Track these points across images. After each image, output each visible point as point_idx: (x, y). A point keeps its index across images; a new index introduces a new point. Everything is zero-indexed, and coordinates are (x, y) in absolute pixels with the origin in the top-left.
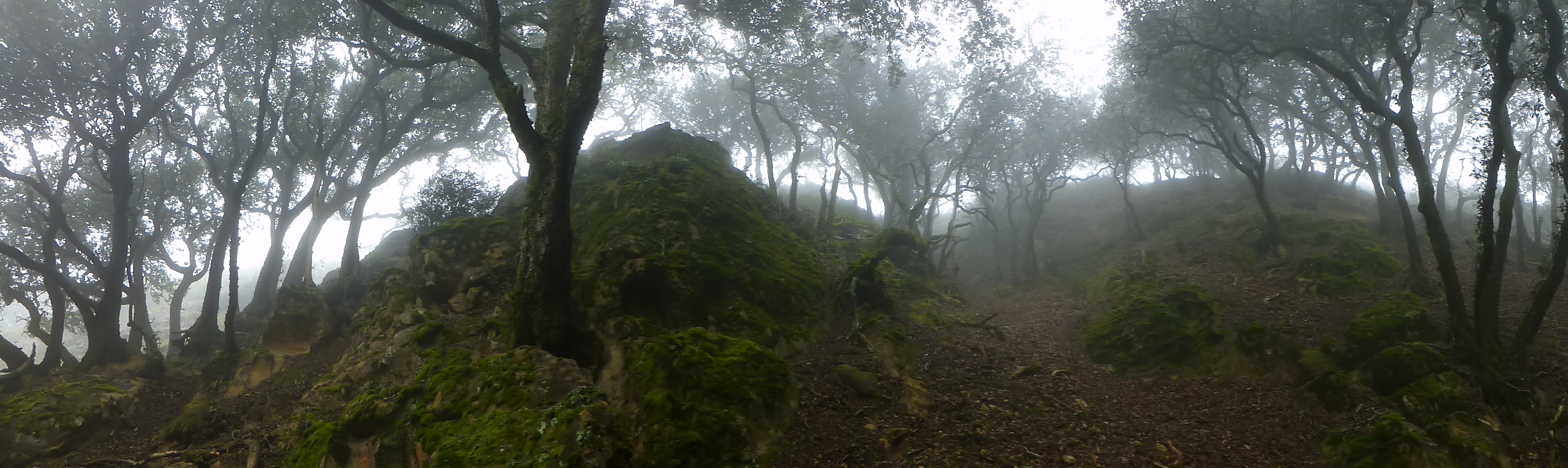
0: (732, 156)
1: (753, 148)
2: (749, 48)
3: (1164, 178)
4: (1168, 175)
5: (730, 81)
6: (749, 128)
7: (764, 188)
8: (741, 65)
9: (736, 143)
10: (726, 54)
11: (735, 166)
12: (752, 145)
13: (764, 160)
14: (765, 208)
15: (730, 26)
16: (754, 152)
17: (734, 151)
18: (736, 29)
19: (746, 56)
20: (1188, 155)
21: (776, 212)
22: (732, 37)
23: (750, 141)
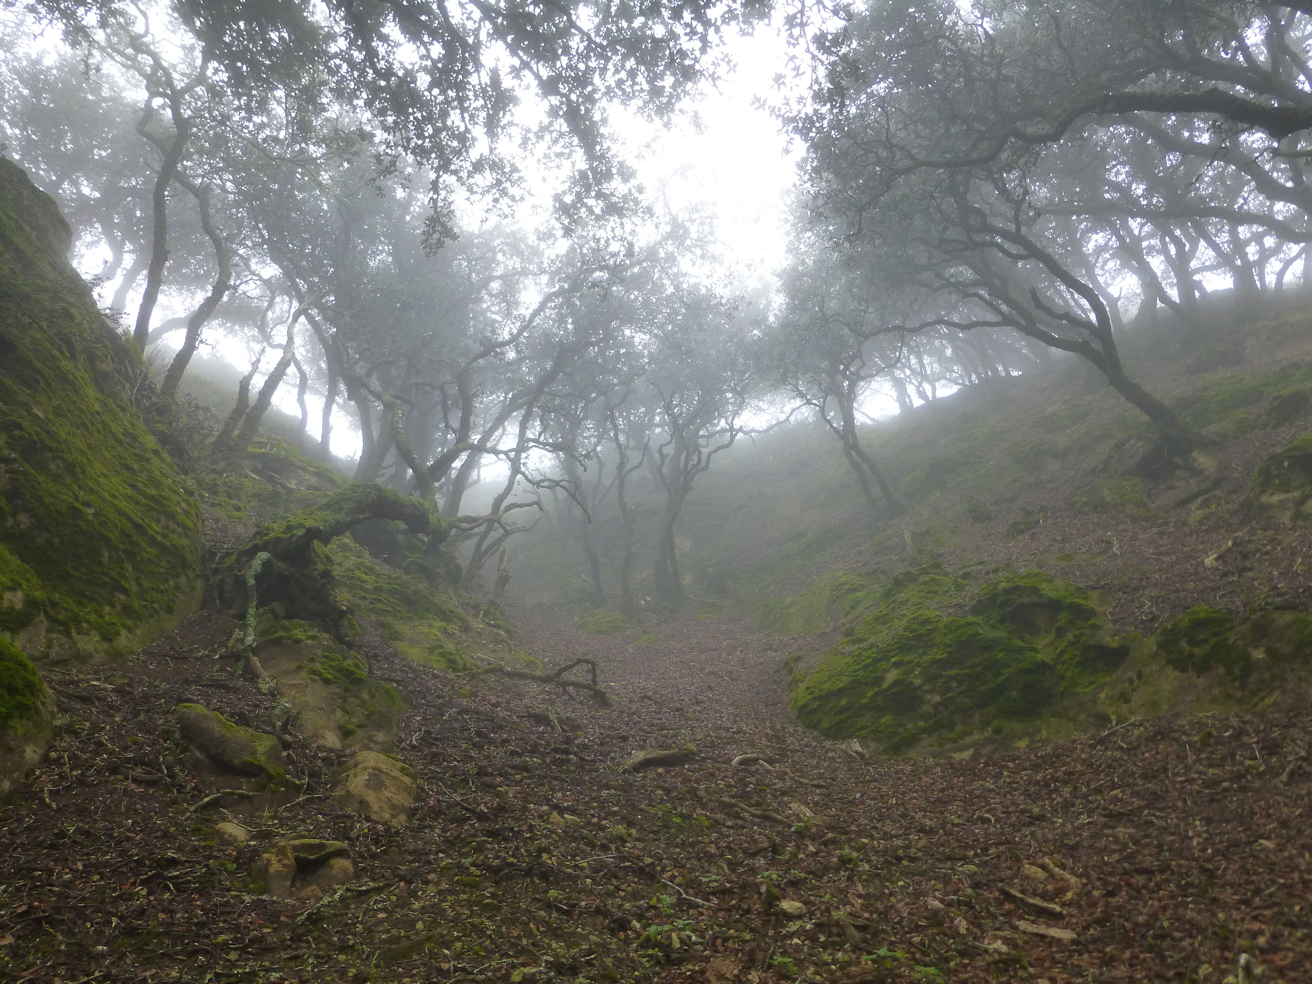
0: (77, 243)
1: (130, 252)
2: (201, 79)
3: (918, 402)
4: (922, 395)
5: (141, 114)
6: (138, 214)
7: (120, 331)
8: (175, 99)
9: (97, 225)
10: (157, 64)
11: (75, 264)
12: (128, 246)
13: (142, 281)
14: (105, 367)
15: (188, 20)
16: (128, 260)
17: (87, 237)
18: (199, 34)
19: (188, 89)
20: (949, 352)
21: (127, 386)
22: (184, 47)
23: (130, 236)
